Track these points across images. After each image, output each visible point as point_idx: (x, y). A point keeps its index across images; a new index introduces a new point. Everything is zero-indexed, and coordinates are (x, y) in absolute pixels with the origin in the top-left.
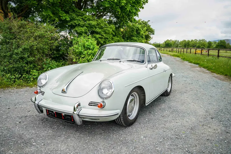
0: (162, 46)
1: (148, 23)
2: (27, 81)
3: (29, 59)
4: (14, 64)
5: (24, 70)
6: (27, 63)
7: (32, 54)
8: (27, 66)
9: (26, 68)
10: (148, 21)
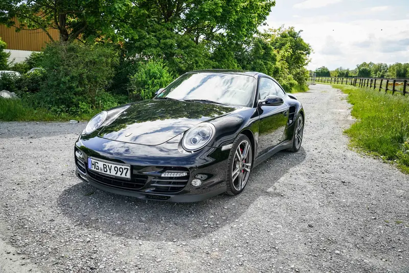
0: (353, 75)
1: (299, 35)
2: (74, 114)
3: (77, 90)
4: (61, 94)
5: (72, 103)
6: (75, 94)
7: (81, 83)
8: (74, 97)
9: (73, 100)
10: (299, 32)
